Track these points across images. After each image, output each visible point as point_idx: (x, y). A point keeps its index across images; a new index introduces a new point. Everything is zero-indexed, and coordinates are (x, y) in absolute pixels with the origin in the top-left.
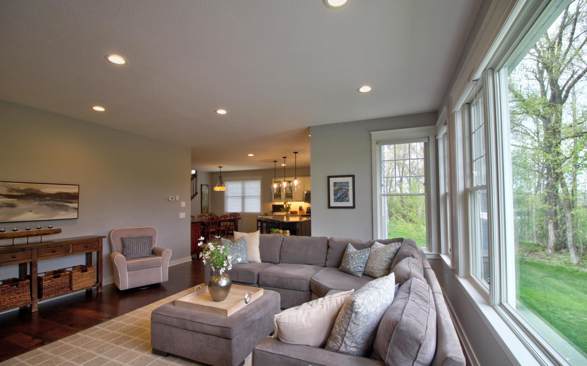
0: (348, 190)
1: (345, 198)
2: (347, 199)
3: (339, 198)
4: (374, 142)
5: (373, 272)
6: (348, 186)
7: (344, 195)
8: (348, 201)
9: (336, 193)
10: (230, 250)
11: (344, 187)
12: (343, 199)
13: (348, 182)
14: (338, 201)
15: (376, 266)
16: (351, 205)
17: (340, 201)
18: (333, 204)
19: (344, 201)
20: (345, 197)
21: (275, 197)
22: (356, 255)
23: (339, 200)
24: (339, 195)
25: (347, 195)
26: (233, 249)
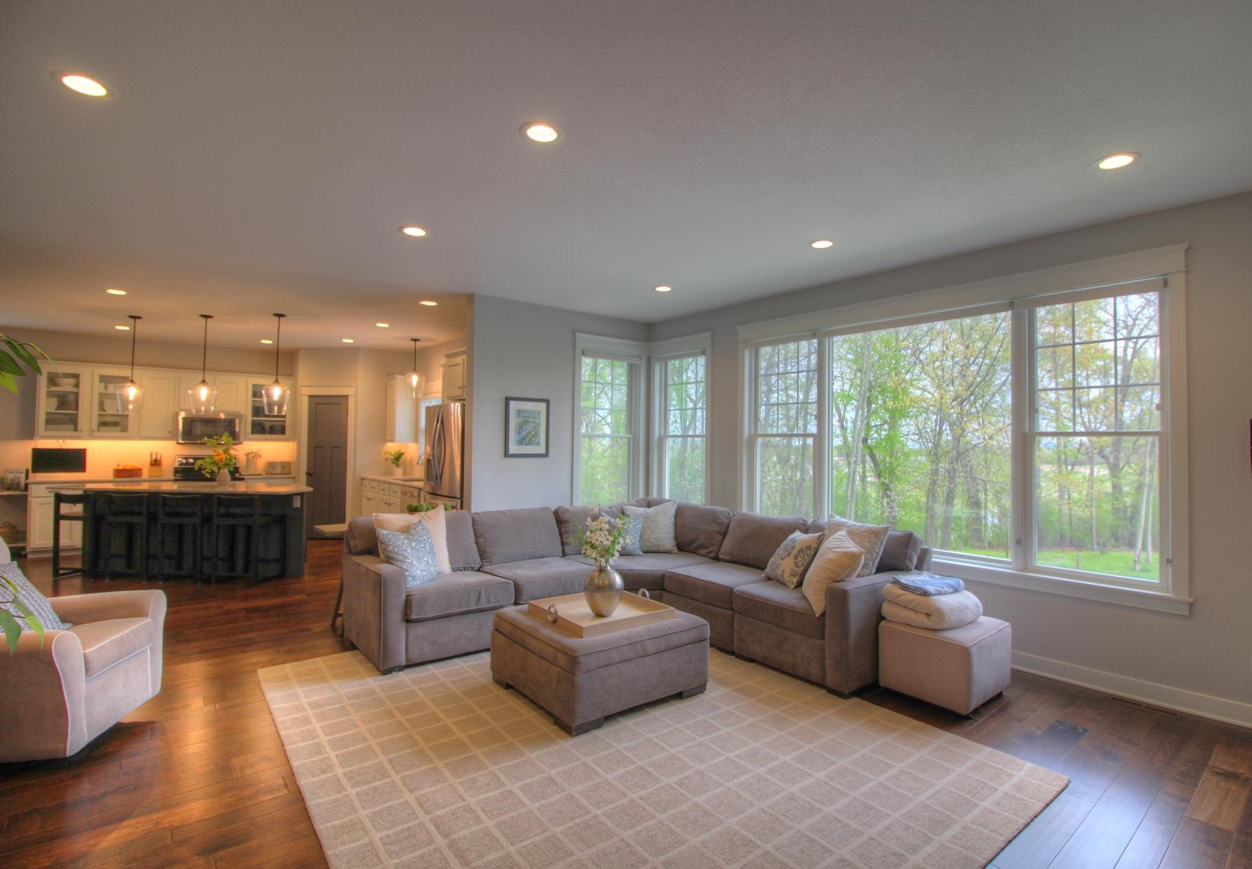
0: (540, 425)
1: (533, 439)
2: (537, 440)
3: (523, 439)
4: (578, 351)
5: (659, 545)
6: (540, 418)
7: (533, 433)
8: (538, 444)
9: (520, 428)
10: (413, 551)
11: (532, 420)
12: (530, 440)
13: (539, 412)
14: (522, 444)
15: (661, 536)
16: (543, 451)
17: (526, 445)
18: (513, 449)
19: (531, 444)
20: (533, 436)
21: (48, 422)
22: (631, 526)
23: (524, 443)
24: (524, 434)
25: (536, 434)
26: (418, 551)
